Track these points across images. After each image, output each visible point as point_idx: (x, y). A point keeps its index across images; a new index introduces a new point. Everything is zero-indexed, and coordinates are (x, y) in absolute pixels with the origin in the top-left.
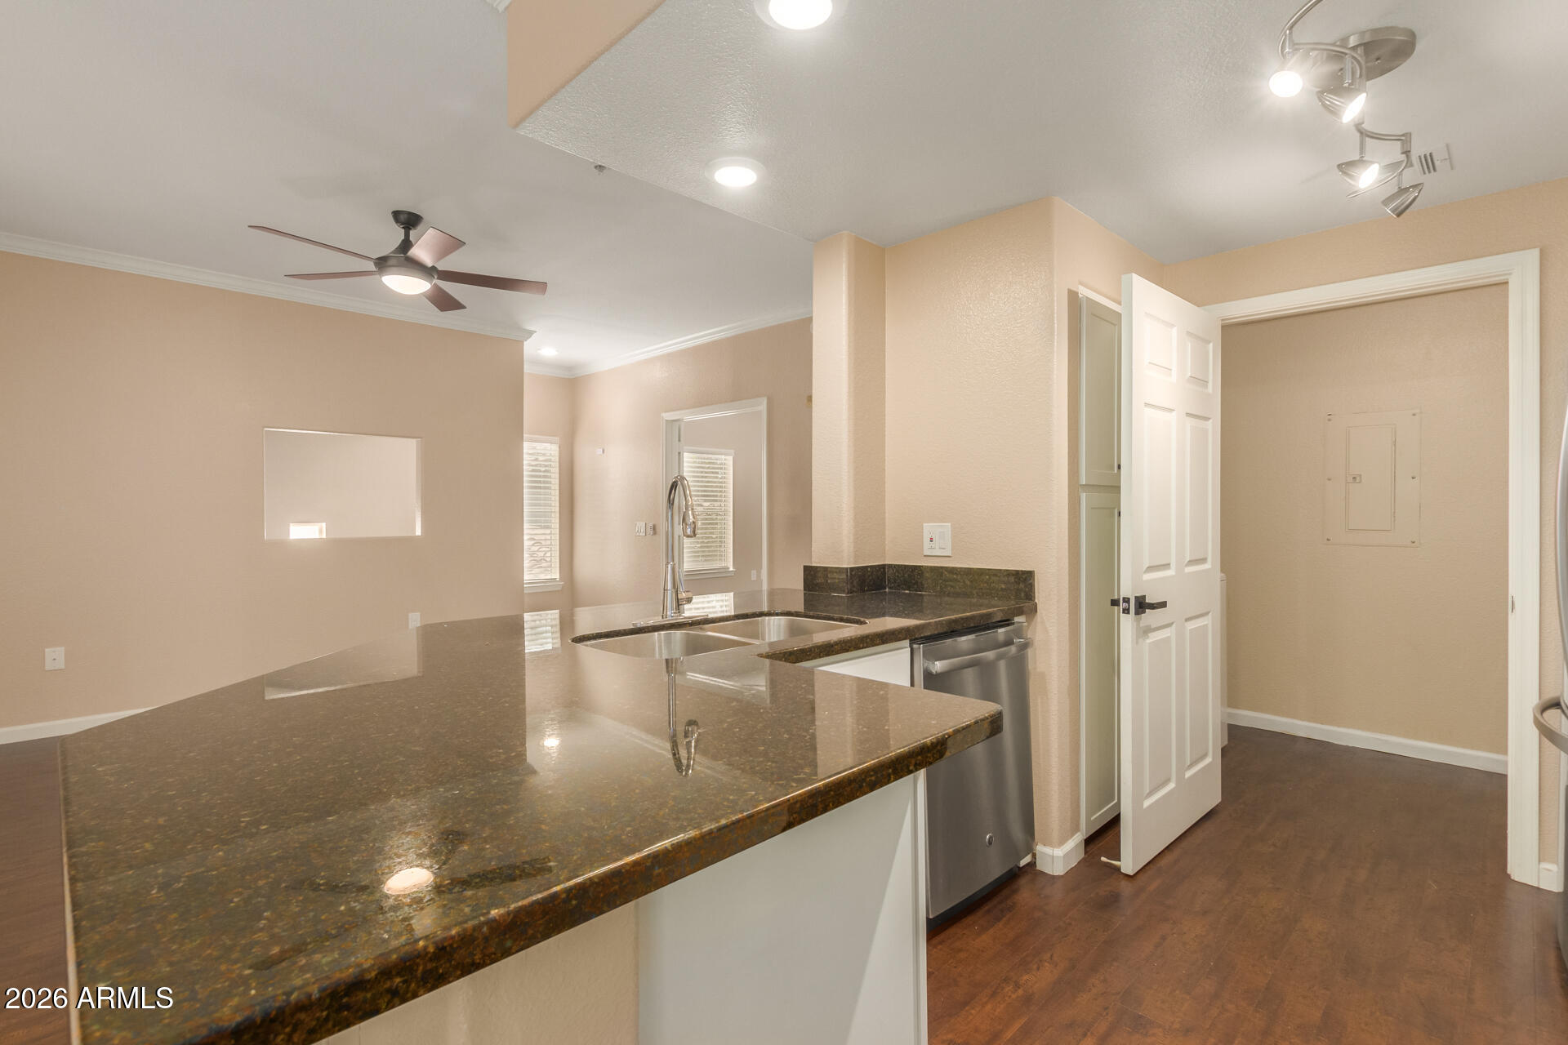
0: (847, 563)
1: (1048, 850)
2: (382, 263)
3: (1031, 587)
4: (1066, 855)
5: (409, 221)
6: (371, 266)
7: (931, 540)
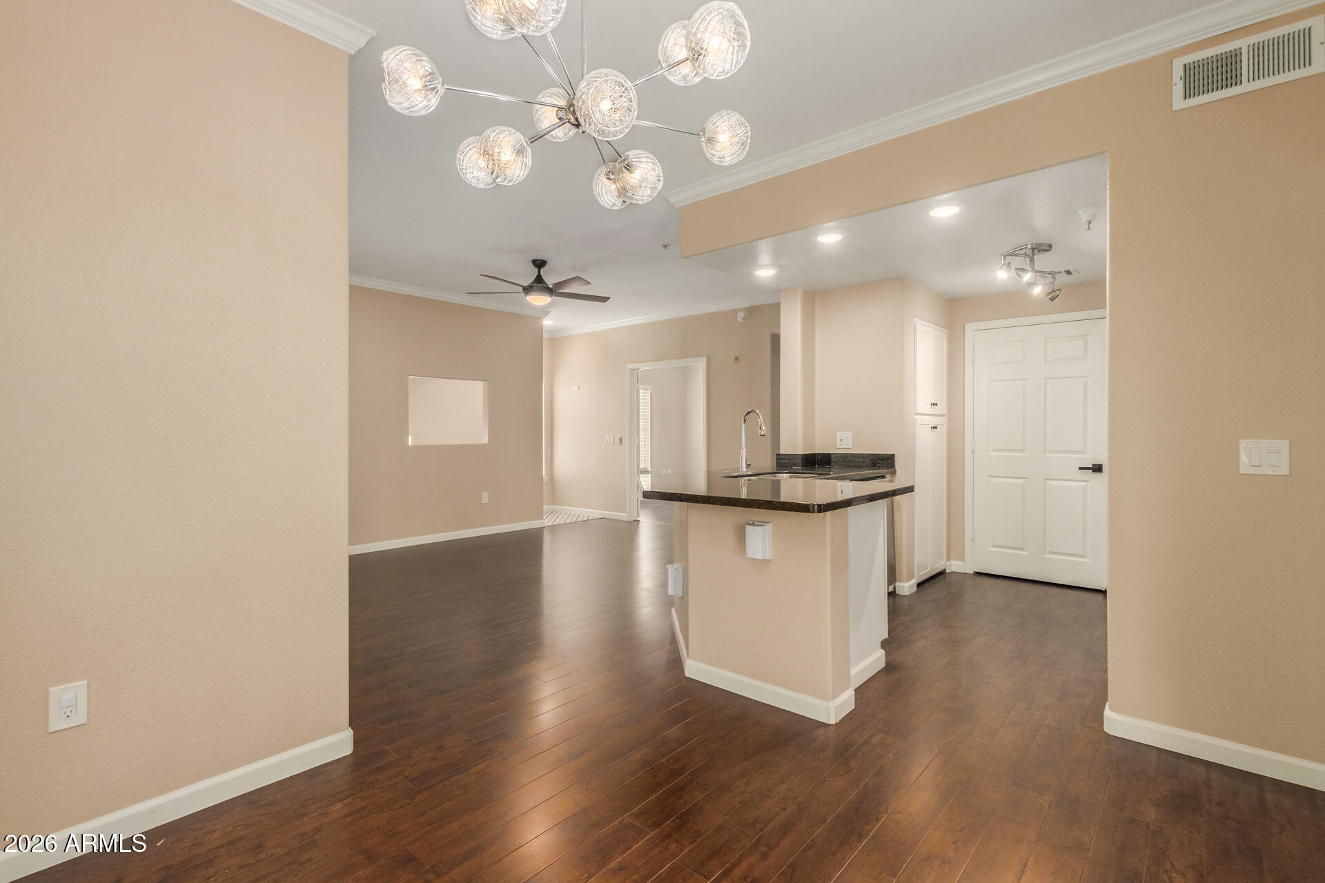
0: (800, 452)
1: (901, 584)
2: (527, 290)
3: (894, 461)
4: (910, 586)
5: (540, 264)
6: (521, 289)
7: (841, 440)
